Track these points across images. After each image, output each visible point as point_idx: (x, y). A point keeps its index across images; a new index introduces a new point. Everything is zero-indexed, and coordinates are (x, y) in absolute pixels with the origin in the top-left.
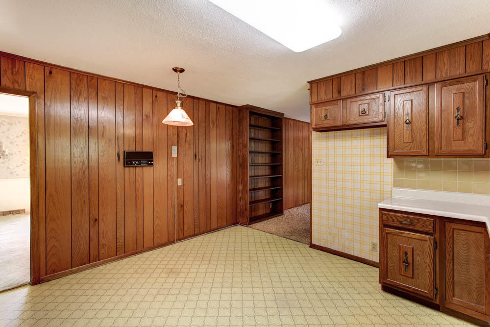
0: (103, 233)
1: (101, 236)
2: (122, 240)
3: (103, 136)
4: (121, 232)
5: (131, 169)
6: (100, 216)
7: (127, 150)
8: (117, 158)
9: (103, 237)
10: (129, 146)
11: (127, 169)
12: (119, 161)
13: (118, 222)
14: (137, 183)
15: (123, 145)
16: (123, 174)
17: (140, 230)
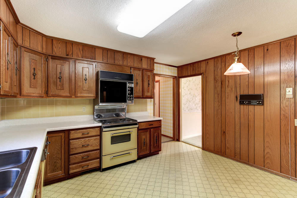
0: (228, 141)
1: (227, 142)
2: (239, 150)
3: (228, 87)
4: (238, 145)
5: (245, 106)
6: (226, 131)
7: (242, 94)
8: (236, 99)
9: (228, 143)
10: (243, 92)
11: (242, 106)
12: (237, 101)
13: (236, 138)
14: (249, 117)
15: (239, 91)
16: (239, 109)
17: (251, 150)
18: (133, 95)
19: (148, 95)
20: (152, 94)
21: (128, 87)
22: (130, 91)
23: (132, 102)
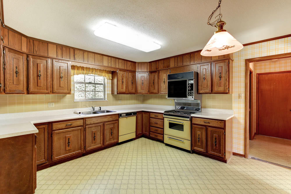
18: (193, 91)
19: (219, 90)
20: (226, 88)
21: (189, 84)
22: (190, 87)
23: (192, 97)
